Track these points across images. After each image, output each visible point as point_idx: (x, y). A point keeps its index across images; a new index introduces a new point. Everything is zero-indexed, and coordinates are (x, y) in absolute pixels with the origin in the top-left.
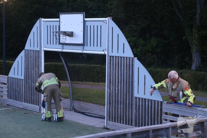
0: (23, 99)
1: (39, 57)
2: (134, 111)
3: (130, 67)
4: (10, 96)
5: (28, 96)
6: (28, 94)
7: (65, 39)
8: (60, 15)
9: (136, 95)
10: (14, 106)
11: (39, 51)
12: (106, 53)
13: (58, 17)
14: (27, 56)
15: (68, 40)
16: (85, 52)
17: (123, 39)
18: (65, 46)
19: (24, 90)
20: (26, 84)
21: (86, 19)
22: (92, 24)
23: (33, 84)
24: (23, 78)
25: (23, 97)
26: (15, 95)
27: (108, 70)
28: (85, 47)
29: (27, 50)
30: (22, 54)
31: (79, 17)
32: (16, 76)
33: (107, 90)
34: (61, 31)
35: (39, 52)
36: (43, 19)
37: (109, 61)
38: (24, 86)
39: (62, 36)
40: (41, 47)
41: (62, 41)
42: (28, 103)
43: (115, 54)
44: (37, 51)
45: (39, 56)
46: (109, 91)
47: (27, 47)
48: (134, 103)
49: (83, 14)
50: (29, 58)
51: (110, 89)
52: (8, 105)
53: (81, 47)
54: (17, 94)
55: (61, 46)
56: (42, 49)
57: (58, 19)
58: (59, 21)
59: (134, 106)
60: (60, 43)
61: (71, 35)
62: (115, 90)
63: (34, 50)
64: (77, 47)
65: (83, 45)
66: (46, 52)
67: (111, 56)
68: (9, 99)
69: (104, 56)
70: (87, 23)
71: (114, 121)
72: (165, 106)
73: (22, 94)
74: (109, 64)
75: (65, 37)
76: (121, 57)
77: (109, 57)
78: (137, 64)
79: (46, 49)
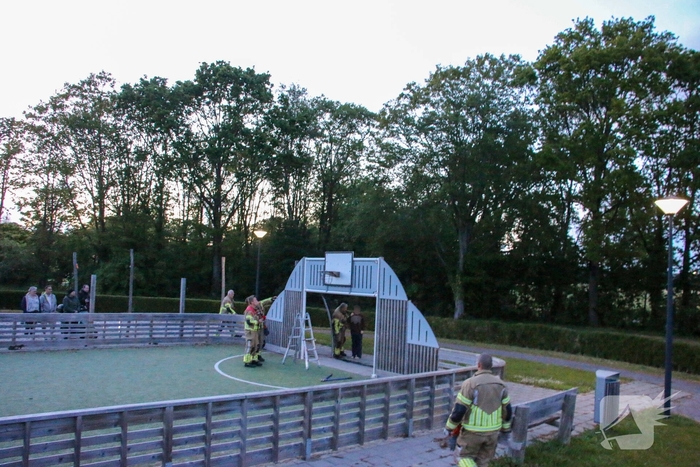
0: (281, 344)
1: (301, 298)
2: (407, 358)
3: (404, 311)
6: (287, 338)
7: (329, 279)
8: (326, 254)
9: (409, 341)
12: (376, 295)
13: (324, 256)
14: (287, 298)
15: (335, 281)
16: (352, 294)
17: (396, 281)
18: (330, 288)
19: (282, 334)
20: (284, 327)
21: (355, 259)
22: (361, 264)
24: (281, 320)
25: (281, 341)
26: (272, 338)
28: (353, 289)
29: (287, 291)
30: (282, 295)
31: (347, 257)
32: (274, 319)
34: (326, 271)
35: (301, 293)
36: (306, 258)
37: (380, 304)
38: (282, 330)
39: (327, 276)
40: (303, 288)
41: (327, 282)
43: (386, 296)
44: (298, 292)
47: (288, 287)
48: (407, 349)
49: (351, 254)
50: (289, 300)
53: (348, 289)
54: (275, 338)
55: (325, 287)
56: (304, 290)
57: (323, 259)
58: (325, 261)
59: (407, 353)
60: (324, 284)
61: (337, 275)
63: (295, 291)
64: (344, 288)
65: (351, 286)
66: (308, 293)
67: (382, 299)
69: (374, 298)
70: (356, 264)
71: (383, 369)
72: (441, 352)
73: (280, 338)
74: (380, 308)
75: (333, 278)
76: (393, 300)
77: (380, 300)
78: (412, 307)
79: (308, 290)
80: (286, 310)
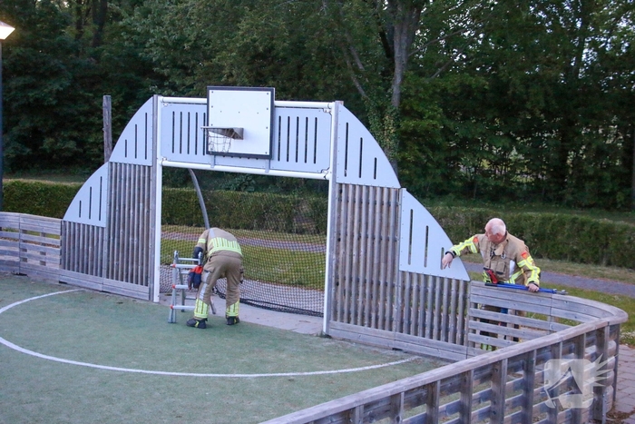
0: (104, 271)
1: (149, 179)
2: (398, 299)
3: (392, 207)
4: (66, 263)
5: (118, 265)
6: (118, 260)
7: (219, 143)
8: (210, 91)
9: (403, 265)
10: (79, 284)
11: (149, 167)
12: (329, 177)
14: (115, 178)
15: (236, 146)
16: (272, 173)
17: (373, 149)
18: (219, 159)
19: (105, 251)
20: (111, 238)
21: (277, 103)
22: (293, 114)
23: (131, 239)
24: (103, 223)
25: (105, 266)
26: (83, 260)
27: (333, 213)
28: (274, 163)
29: (116, 163)
30: (103, 171)
31: (262, 98)
32: (84, 220)
33: (330, 256)
34: (210, 126)
35: (149, 170)
36: (160, 98)
37: (337, 194)
38: (105, 243)
39: (215, 138)
40: (155, 159)
41: (213, 147)
42: (117, 279)
43: (352, 178)
44: (144, 166)
45: (149, 177)
46: (334, 257)
47: (117, 155)
48: (398, 283)
49: (270, 92)
50: (120, 182)
51: (338, 254)
52: (60, 282)
53: (263, 163)
54: (88, 258)
55: (209, 158)
56: (159, 162)
57: (204, 100)
58: (208, 104)
59: (398, 290)
60: (208, 153)
61: (238, 134)
62: (351, 256)
63: (135, 165)
65: (269, 157)
66: (165, 169)
67: (341, 184)
68: (66, 271)
69: (326, 182)
70: (279, 112)
71: (345, 320)
72: (474, 290)
73: (102, 260)
74: (337, 201)
75: (228, 140)
76: (368, 187)
77: (337, 185)
78: (408, 201)
79: (167, 163)
80: (115, 204)
